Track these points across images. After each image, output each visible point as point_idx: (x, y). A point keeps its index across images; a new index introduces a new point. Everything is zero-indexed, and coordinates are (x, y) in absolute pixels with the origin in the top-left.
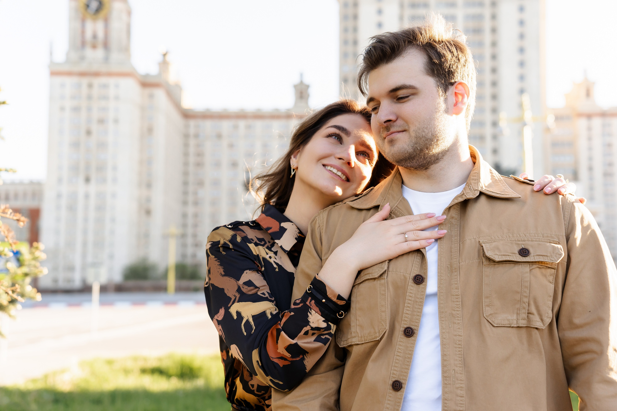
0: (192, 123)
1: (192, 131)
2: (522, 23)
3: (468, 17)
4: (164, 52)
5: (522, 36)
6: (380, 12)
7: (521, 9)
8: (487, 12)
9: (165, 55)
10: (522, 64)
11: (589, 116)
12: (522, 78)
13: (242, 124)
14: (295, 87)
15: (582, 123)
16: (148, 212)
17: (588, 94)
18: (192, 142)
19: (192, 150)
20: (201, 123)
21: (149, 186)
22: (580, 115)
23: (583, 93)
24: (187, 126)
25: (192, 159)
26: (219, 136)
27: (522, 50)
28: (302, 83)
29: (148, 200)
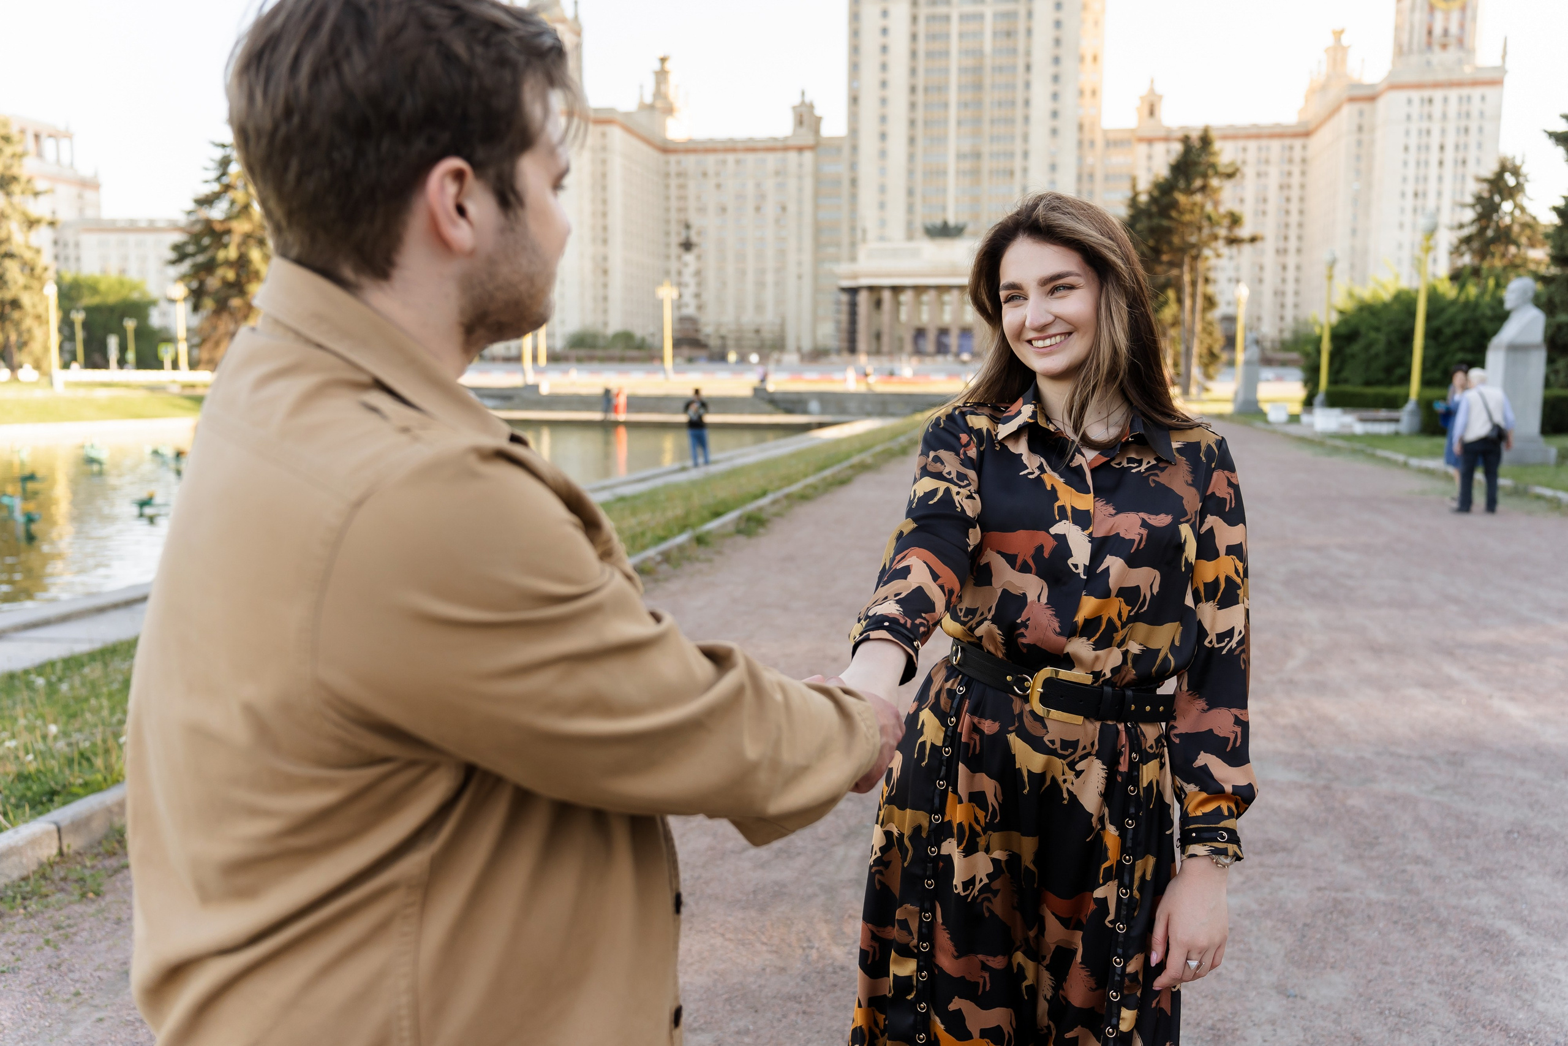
0: (673, 158)
1: (673, 169)
2: (1058, 24)
3: (996, 15)
4: (662, 55)
5: (1057, 42)
6: (885, 14)
7: (1058, 6)
8: (1022, 10)
9: (663, 60)
10: (1056, 78)
11: (1150, 141)
12: (1055, 96)
13: (731, 158)
14: (794, 108)
15: (1142, 149)
16: (605, 272)
17: (1152, 113)
18: (673, 182)
19: (674, 192)
20: (682, 157)
21: (605, 241)
22: (1141, 140)
23: (1146, 111)
24: (667, 163)
25: (674, 204)
26: (705, 175)
27: (1057, 60)
28: (803, 103)
29: (605, 258)
